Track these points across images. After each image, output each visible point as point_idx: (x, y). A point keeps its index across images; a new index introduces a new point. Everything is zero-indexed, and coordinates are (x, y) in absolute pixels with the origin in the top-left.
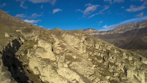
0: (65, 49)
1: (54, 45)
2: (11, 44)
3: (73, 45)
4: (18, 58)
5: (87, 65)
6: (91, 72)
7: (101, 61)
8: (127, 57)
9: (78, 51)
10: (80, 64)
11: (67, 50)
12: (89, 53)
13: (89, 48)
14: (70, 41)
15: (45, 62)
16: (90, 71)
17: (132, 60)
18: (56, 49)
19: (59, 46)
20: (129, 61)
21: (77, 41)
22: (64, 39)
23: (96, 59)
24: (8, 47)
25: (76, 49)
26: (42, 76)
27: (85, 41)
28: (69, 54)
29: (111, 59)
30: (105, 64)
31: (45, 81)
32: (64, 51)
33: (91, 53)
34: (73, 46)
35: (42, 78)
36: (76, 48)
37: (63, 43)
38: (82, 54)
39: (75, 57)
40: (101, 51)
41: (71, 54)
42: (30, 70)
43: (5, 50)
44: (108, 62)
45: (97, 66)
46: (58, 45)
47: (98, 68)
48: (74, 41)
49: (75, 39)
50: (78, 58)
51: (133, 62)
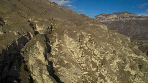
0: (61, 52)
1: (53, 45)
2: (17, 42)
3: (70, 47)
4: (22, 54)
5: (74, 73)
6: (74, 81)
7: (94, 69)
8: (129, 70)
9: (73, 55)
10: (67, 70)
11: (62, 53)
12: (87, 56)
13: (90, 51)
14: (68, 44)
15: (37, 63)
16: (75, 79)
17: (135, 75)
18: (53, 49)
19: (58, 46)
20: (131, 75)
21: (75, 44)
22: (64, 40)
23: (91, 65)
24: (13, 46)
25: (71, 53)
26: (33, 75)
27: (88, 43)
28: (63, 57)
29: (103, 71)
30: (97, 74)
31: (35, 79)
32: (59, 53)
33: (89, 57)
34: (70, 49)
35: (33, 76)
36: (72, 51)
37: (62, 44)
38: (76, 59)
39: (66, 62)
40: (98, 59)
41: (64, 58)
42: (28, 66)
43: (8, 50)
44: (100, 73)
45: (88, 73)
46: (56, 46)
47: (88, 76)
48: (72, 44)
49: (73, 42)
50: (69, 64)
51: (134, 77)
